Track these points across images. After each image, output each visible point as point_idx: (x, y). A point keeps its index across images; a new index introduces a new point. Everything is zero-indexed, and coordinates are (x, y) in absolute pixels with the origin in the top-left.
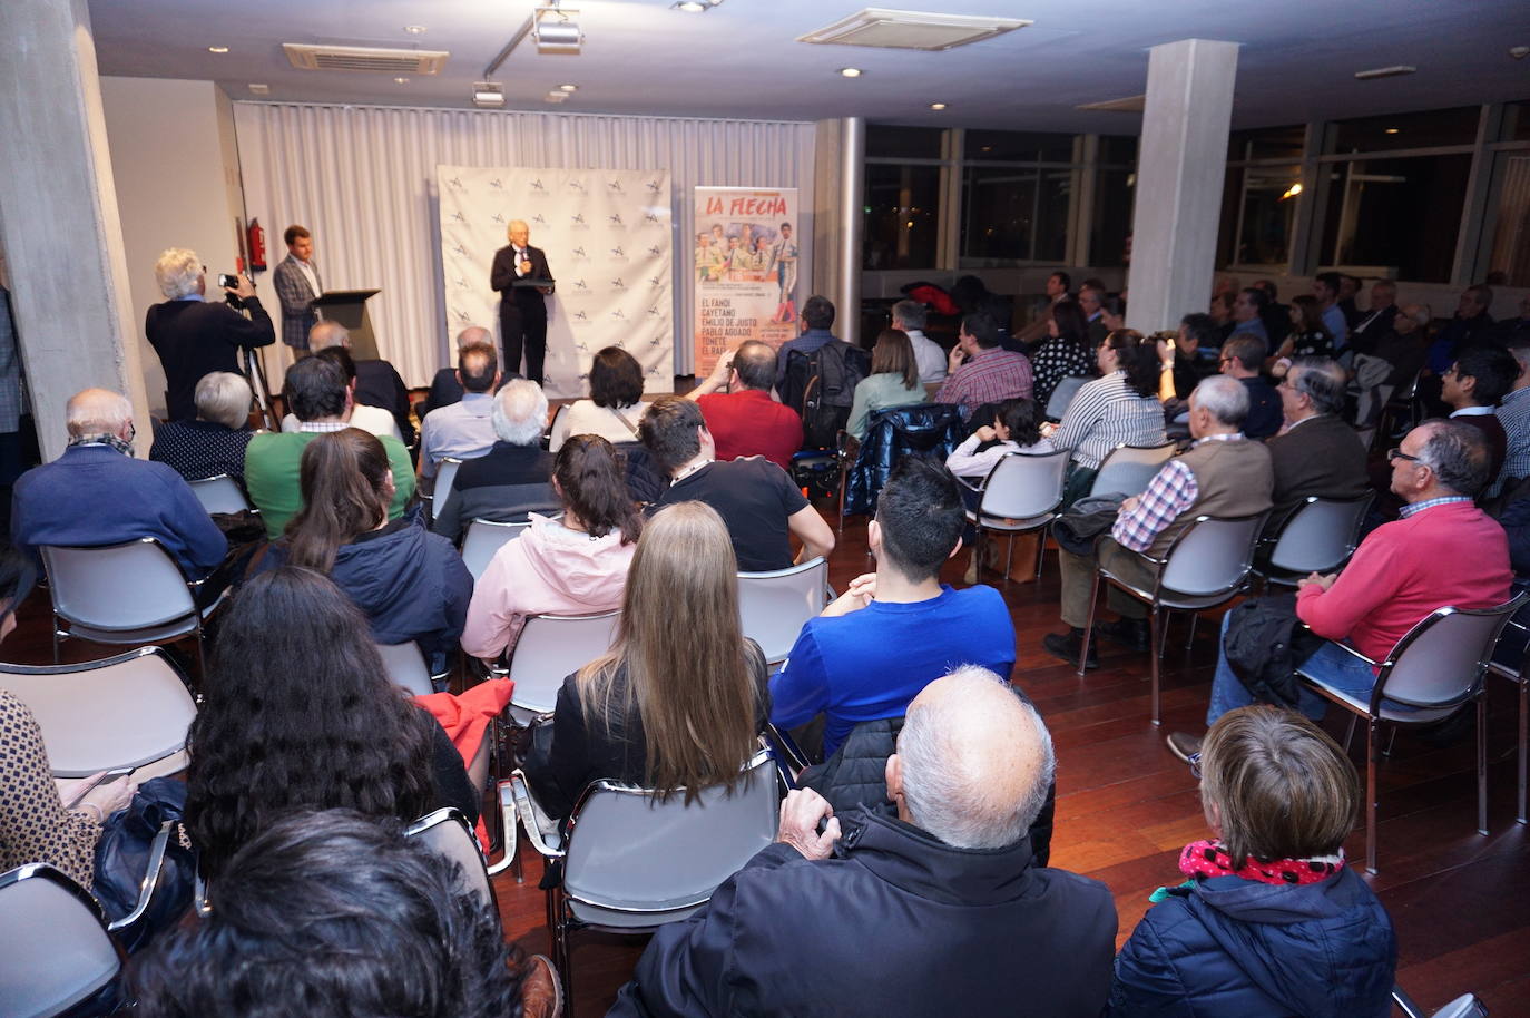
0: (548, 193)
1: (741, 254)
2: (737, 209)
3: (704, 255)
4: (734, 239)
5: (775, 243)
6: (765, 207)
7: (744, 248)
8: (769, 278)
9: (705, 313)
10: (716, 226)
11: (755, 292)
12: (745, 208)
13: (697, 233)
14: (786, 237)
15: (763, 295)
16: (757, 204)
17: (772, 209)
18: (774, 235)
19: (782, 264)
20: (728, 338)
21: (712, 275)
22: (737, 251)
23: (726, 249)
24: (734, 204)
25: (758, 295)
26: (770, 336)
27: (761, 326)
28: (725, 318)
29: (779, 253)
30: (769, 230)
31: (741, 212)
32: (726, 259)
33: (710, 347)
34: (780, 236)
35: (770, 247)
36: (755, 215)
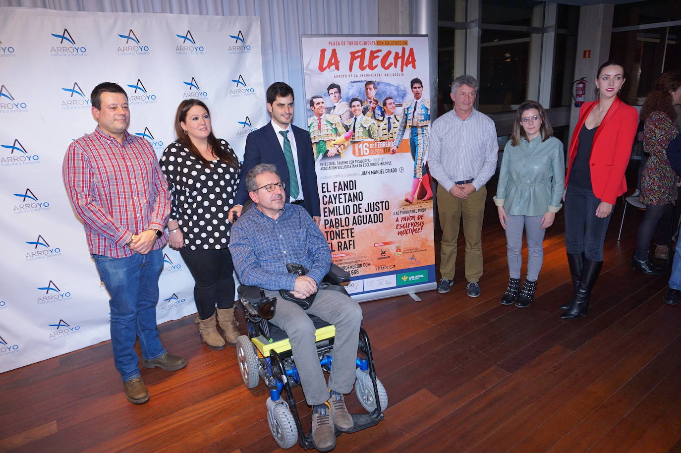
0: (84, 50)
1: (366, 120)
2: (357, 62)
3: (319, 128)
4: (356, 103)
5: (405, 106)
6: (391, 59)
7: (369, 113)
8: (400, 149)
9: (326, 200)
10: (332, 86)
11: (384, 167)
12: (366, 62)
13: (309, 97)
14: (417, 96)
15: (394, 170)
16: (381, 55)
17: (400, 61)
18: (403, 96)
19: (414, 128)
20: (357, 229)
21: (332, 151)
22: (360, 117)
23: (348, 114)
24: (353, 56)
25: (388, 171)
26: (405, 219)
27: (394, 208)
28: (351, 204)
29: (410, 117)
30: (397, 88)
31: (362, 67)
32: (347, 130)
33: (335, 242)
34: (410, 96)
35: (399, 111)
36: (380, 70)
